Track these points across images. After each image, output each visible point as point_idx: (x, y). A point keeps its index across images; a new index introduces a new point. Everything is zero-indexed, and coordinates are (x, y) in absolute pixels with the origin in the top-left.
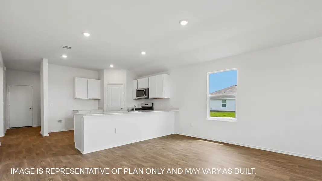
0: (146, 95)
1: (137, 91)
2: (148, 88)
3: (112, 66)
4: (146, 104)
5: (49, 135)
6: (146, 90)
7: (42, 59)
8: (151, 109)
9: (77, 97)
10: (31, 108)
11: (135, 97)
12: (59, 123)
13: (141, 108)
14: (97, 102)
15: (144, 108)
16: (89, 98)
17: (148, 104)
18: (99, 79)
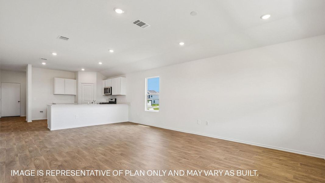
0: (110, 93)
1: (104, 89)
2: (111, 87)
3: (83, 70)
4: (111, 100)
5: (32, 122)
6: (109, 88)
7: (28, 65)
8: (115, 103)
9: (56, 93)
10: (19, 102)
11: (103, 94)
12: (41, 114)
13: (108, 102)
14: (73, 97)
15: (110, 103)
16: (66, 94)
17: (112, 100)
18: (75, 79)
